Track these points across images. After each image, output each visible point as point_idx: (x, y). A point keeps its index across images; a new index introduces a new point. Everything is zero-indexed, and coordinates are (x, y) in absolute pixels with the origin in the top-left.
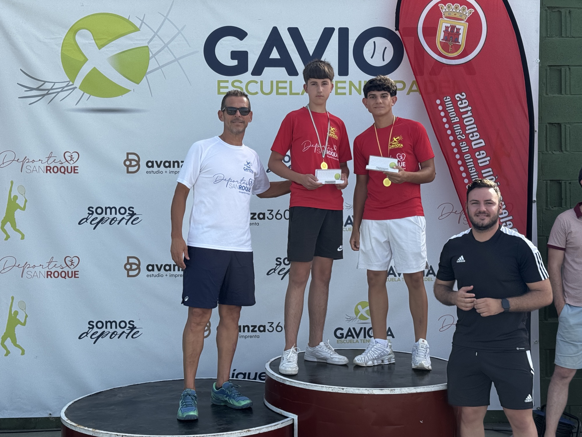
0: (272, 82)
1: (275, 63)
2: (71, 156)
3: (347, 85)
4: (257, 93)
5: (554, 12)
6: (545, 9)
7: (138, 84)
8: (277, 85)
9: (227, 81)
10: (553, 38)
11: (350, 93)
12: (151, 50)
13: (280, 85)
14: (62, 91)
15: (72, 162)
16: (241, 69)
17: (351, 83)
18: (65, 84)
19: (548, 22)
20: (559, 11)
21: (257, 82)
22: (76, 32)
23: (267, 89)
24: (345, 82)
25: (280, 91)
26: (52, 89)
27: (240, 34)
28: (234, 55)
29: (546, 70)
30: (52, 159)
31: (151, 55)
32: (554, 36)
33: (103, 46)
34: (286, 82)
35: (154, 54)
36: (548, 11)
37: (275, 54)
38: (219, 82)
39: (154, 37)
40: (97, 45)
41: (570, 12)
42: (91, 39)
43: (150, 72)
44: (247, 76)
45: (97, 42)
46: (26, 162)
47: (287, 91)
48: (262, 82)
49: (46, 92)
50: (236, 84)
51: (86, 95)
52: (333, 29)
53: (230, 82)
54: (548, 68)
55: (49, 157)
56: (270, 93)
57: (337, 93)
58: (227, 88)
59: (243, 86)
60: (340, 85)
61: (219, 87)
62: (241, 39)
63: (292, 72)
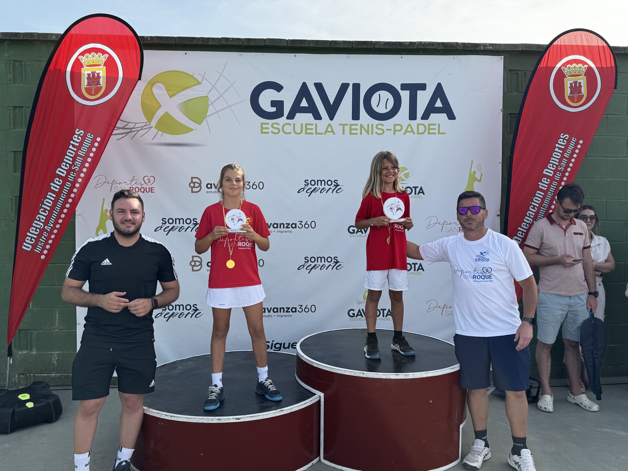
0: (302, 125)
1: (304, 110)
2: (149, 180)
3: (359, 127)
4: (290, 133)
5: (513, 73)
6: (507, 71)
7: (200, 124)
8: (306, 127)
9: (268, 124)
10: (513, 93)
11: (361, 134)
12: (210, 99)
13: (308, 127)
14: (141, 129)
15: (149, 184)
16: (278, 114)
17: (362, 126)
18: (144, 124)
19: (509, 81)
20: (517, 73)
21: (290, 125)
22: (153, 85)
23: (298, 130)
24: (357, 125)
25: (308, 131)
26: (133, 128)
27: (278, 87)
28: (274, 103)
29: (507, 117)
30: (134, 182)
31: (210, 103)
32: (513, 91)
33: (173, 95)
34: (312, 124)
35: (212, 102)
36: (509, 73)
37: (304, 103)
38: (262, 124)
39: (212, 89)
40: (169, 95)
41: (525, 74)
42: (165, 91)
43: (210, 116)
44: (283, 120)
45: (168, 92)
46: (114, 184)
47: (314, 131)
48: (294, 124)
49: (129, 130)
50: (275, 126)
51: (160, 133)
52: (348, 84)
53: (270, 124)
54: (509, 116)
55: (132, 181)
56: (300, 133)
57: (351, 133)
58: (268, 128)
59: (280, 127)
60: (353, 127)
61: (262, 128)
62: (279, 91)
63: (317, 117)
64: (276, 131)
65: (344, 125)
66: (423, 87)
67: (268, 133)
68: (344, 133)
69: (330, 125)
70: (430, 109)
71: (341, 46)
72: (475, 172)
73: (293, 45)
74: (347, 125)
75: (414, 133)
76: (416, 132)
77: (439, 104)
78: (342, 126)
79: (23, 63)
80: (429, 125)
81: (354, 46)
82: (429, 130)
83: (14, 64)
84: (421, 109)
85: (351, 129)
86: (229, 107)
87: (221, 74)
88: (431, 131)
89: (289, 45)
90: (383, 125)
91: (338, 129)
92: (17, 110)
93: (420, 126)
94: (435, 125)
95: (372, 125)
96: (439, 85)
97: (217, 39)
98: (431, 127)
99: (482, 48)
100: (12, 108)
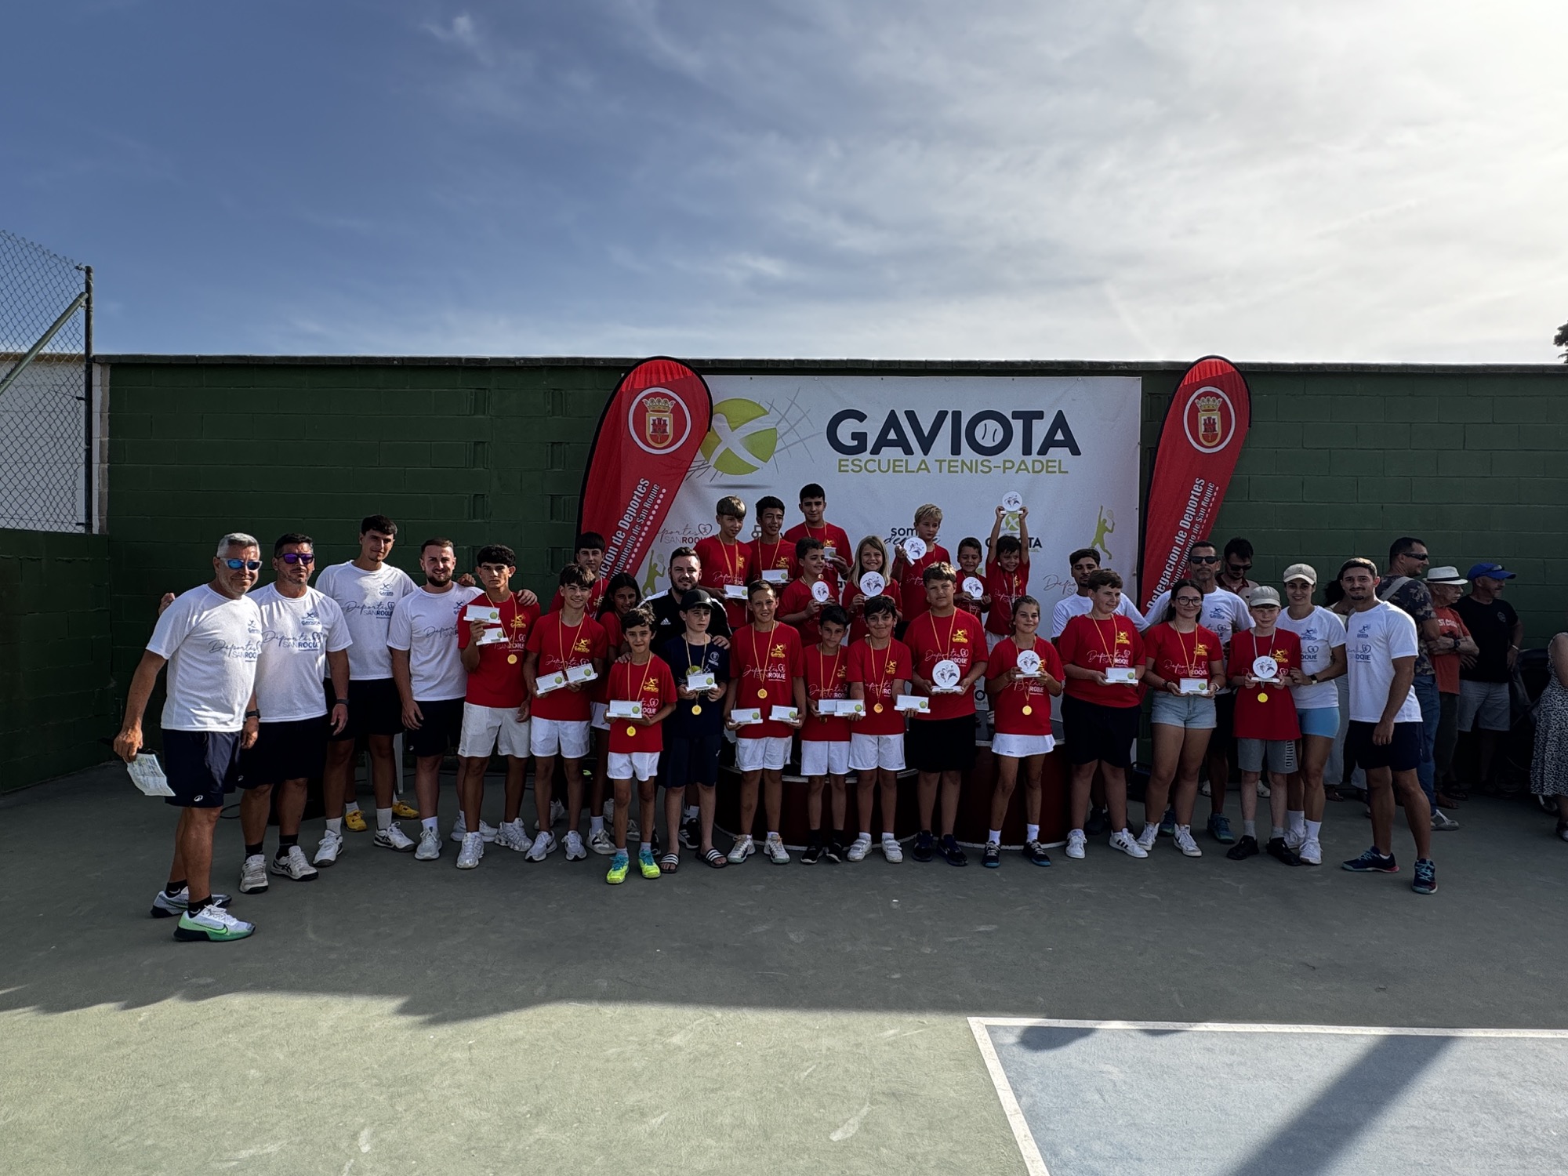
0: (889, 461)
1: (892, 444)
2: (705, 529)
3: (959, 464)
4: (875, 471)
5: (1154, 398)
6: (1146, 395)
7: (766, 462)
8: (894, 464)
9: (848, 460)
10: (1154, 422)
11: (962, 472)
12: (779, 432)
13: (897, 463)
14: (698, 469)
15: (705, 533)
16: (860, 448)
17: (963, 462)
18: (701, 463)
19: (1149, 407)
20: (1158, 397)
21: (875, 461)
23: (884, 467)
24: (957, 461)
25: (897, 469)
27: (861, 417)
28: (854, 436)
29: (1146, 452)
30: (687, 531)
31: (778, 436)
33: (736, 428)
34: (902, 461)
35: (781, 435)
36: (1149, 397)
37: (892, 435)
38: (840, 461)
39: (781, 420)
40: (731, 428)
42: (726, 422)
43: (778, 451)
44: (866, 455)
45: (731, 424)
46: (666, 532)
47: (903, 469)
48: (879, 461)
50: (856, 462)
51: (720, 473)
52: (947, 412)
53: (850, 461)
54: (1148, 451)
55: (685, 530)
56: (887, 471)
57: (949, 471)
58: (847, 466)
59: (862, 464)
60: (952, 464)
61: (840, 466)
62: (861, 421)
63: (908, 451)
64: (858, 469)
65: (941, 462)
66: (1040, 415)
67: (848, 471)
68: (941, 472)
69: (923, 461)
70: (1049, 443)
71: (939, 368)
72: (1105, 521)
73: (880, 367)
74: (945, 461)
75: (1029, 472)
76: (1030, 470)
77: (1059, 436)
78: (938, 463)
79: (563, 392)
80: (1048, 461)
81: (954, 367)
82: (1047, 468)
83: (553, 393)
84: (1037, 444)
85: (950, 466)
86: (801, 440)
87: (793, 402)
88: (1050, 469)
89: (875, 367)
90: (989, 461)
91: (934, 467)
92: (555, 446)
93: (1036, 463)
94: (1055, 461)
95: (977, 461)
96: (1060, 413)
97: (790, 361)
98: (1050, 464)
99: (1114, 367)
100: (550, 445)
